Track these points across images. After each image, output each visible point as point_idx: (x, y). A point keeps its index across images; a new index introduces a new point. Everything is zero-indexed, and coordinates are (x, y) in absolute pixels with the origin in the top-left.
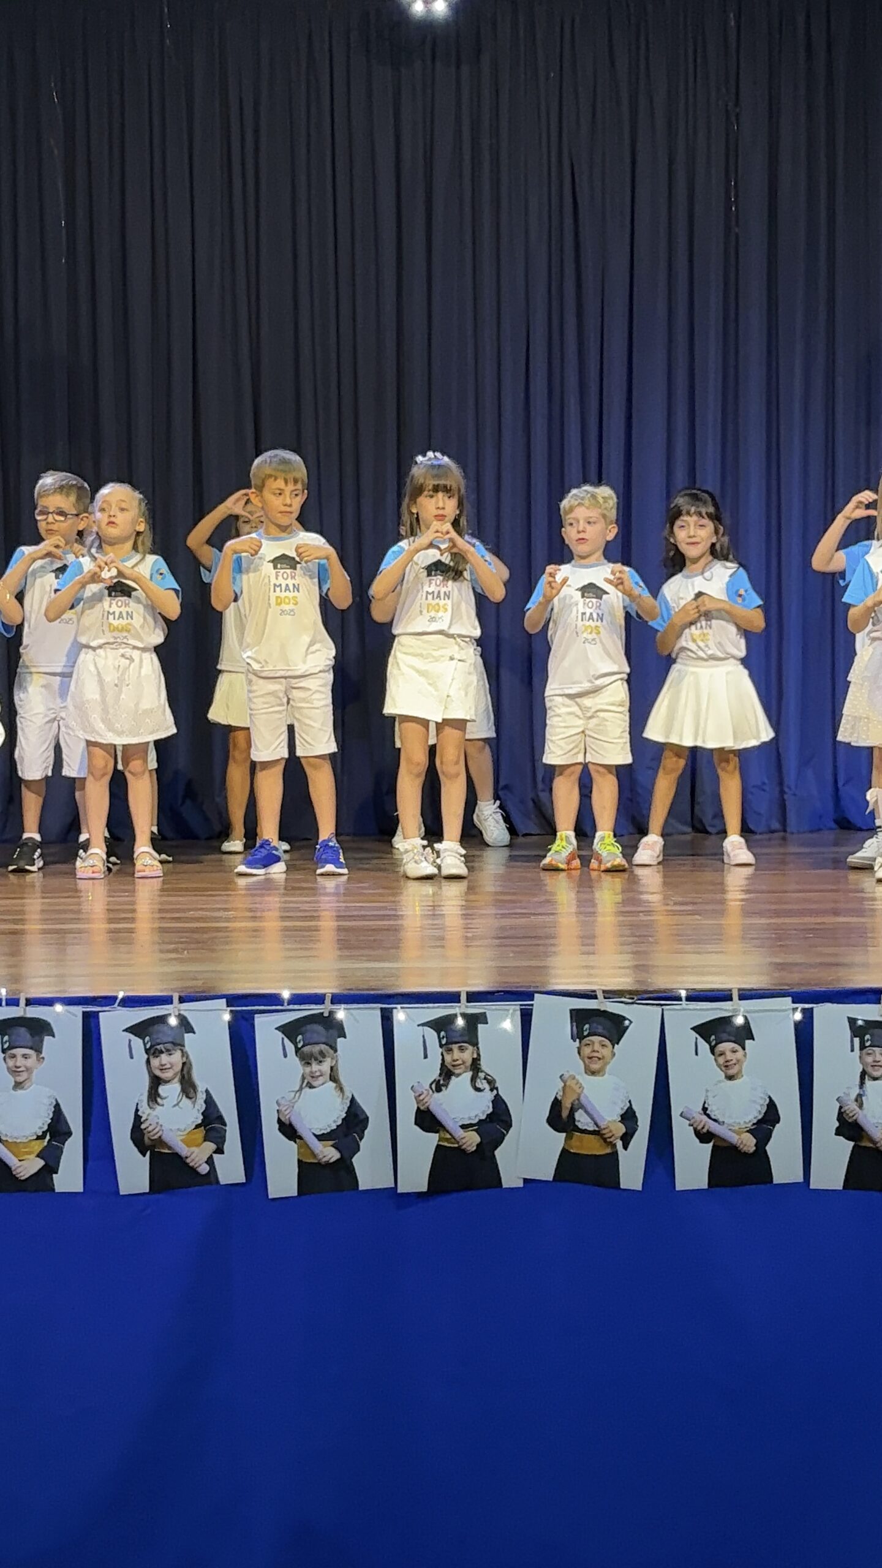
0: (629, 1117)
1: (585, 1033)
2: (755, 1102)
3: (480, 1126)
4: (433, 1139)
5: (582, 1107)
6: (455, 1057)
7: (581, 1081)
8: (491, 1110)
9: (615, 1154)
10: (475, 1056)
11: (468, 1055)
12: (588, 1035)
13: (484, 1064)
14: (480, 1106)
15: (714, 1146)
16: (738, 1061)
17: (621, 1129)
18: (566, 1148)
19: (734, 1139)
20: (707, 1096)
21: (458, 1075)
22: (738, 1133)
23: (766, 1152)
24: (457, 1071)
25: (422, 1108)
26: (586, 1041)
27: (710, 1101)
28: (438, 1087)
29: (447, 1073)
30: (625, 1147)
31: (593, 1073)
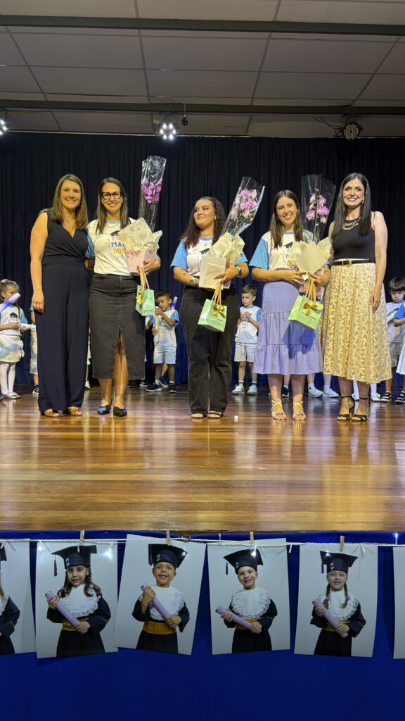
0: (184, 612)
1: (158, 560)
2: (262, 603)
3: (90, 618)
4: (59, 626)
5: (154, 606)
6: (75, 575)
7: (154, 590)
8: (97, 608)
9: (175, 635)
10: (88, 574)
11: (83, 574)
12: (160, 561)
13: (94, 579)
14: (90, 605)
15: (236, 630)
16: (253, 578)
17: (179, 620)
18: (145, 630)
19: (248, 625)
20: (233, 600)
21: (76, 586)
22: (251, 622)
23: (268, 633)
24: (76, 584)
25: (52, 608)
26: (158, 565)
27: (234, 602)
28: (63, 593)
29: (69, 585)
30: (181, 630)
31: (161, 585)
